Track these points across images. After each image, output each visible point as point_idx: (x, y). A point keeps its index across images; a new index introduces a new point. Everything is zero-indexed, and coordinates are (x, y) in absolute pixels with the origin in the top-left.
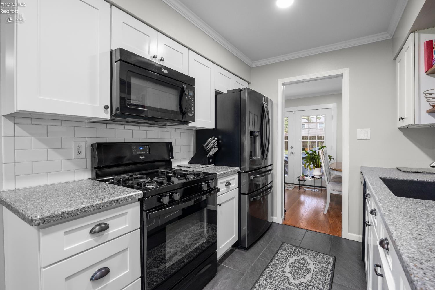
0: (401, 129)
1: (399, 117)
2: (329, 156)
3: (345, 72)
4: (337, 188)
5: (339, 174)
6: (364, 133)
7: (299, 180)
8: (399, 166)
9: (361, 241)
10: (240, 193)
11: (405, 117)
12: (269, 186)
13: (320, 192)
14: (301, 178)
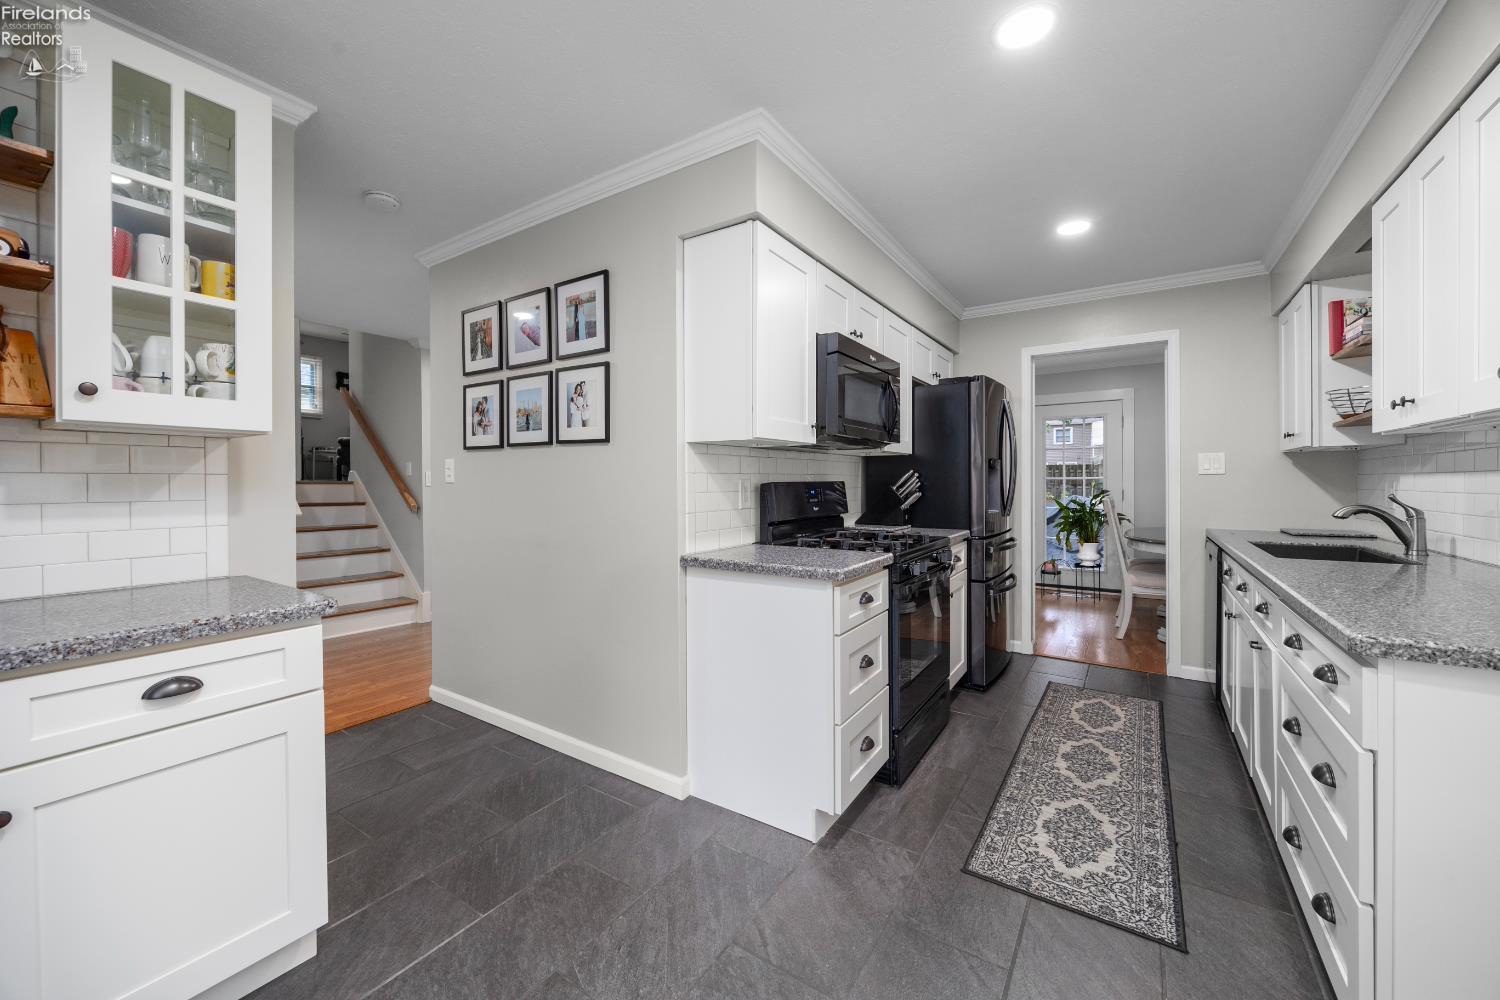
0: (1289, 454)
1: (1284, 432)
2: (1119, 514)
3: (1173, 337)
4: (1151, 579)
5: (1156, 550)
6: (1211, 463)
7: (1043, 572)
8: (1286, 526)
9: (1213, 680)
10: (970, 581)
11: (1296, 432)
12: (1007, 574)
13: (1097, 600)
14: (1049, 567)
